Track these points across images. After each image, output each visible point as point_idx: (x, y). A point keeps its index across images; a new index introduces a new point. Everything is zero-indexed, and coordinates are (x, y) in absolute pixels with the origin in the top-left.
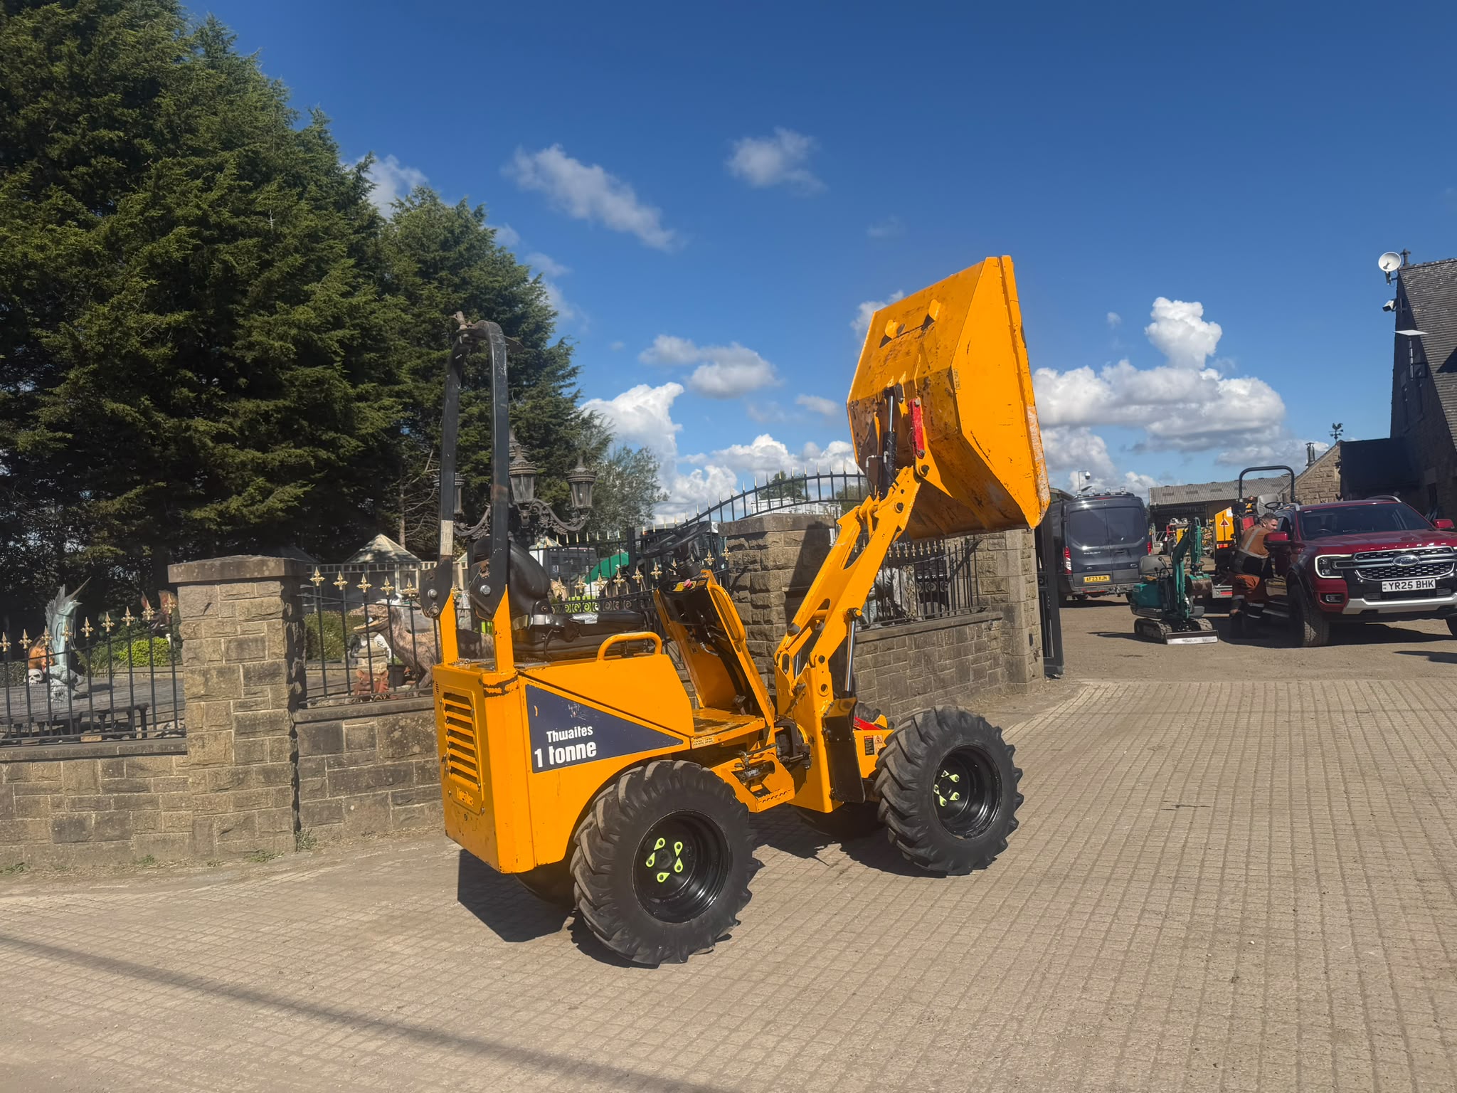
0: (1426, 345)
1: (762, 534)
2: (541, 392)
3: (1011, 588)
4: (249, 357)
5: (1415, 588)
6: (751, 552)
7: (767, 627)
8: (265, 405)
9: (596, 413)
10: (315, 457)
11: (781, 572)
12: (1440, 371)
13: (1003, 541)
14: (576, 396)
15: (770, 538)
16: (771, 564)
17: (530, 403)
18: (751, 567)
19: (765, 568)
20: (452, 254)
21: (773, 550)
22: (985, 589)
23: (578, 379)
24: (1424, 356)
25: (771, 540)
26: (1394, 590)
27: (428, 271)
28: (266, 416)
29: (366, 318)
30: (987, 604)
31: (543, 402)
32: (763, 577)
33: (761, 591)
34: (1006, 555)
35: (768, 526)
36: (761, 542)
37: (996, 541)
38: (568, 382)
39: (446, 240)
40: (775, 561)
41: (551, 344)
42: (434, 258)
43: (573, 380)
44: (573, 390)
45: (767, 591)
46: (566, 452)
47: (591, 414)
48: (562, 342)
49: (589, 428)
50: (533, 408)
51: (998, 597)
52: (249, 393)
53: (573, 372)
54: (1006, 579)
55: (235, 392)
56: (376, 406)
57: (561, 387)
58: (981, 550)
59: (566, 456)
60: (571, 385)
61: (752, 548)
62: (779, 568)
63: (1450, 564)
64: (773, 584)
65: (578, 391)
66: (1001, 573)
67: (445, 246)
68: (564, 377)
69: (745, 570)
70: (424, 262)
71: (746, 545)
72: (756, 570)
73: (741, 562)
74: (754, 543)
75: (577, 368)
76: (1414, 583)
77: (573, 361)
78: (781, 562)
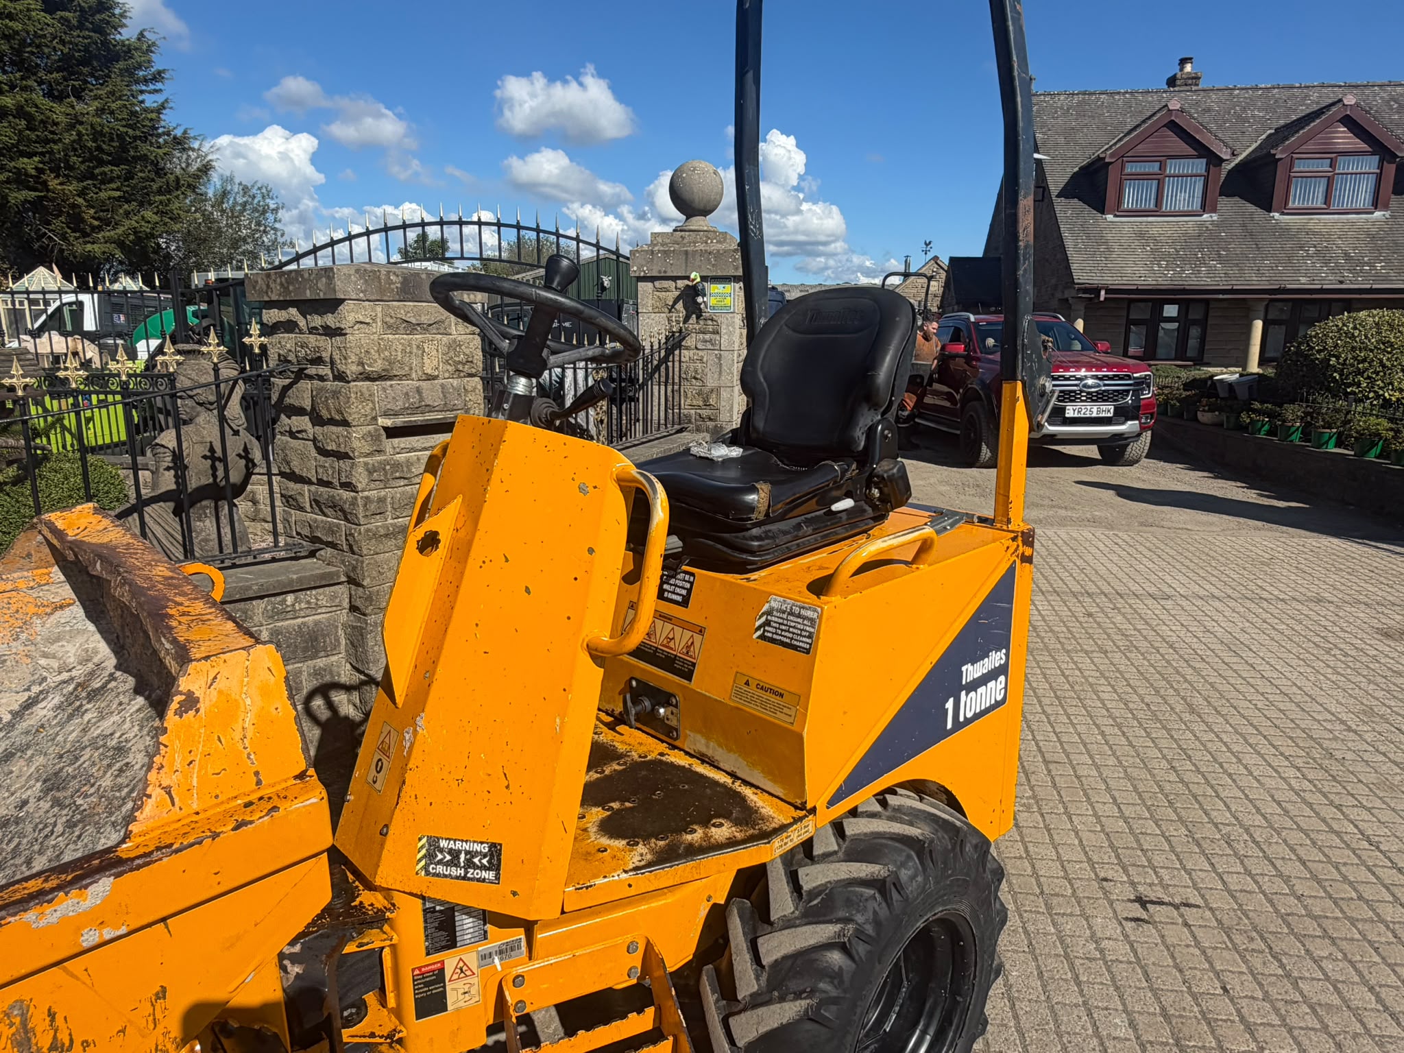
0: (1047, 168)
1: (332, 305)
2: (112, 93)
3: (723, 403)
5: (1094, 415)
6: (312, 340)
7: (346, 495)
9: (191, 133)
11: (375, 386)
12: (1058, 196)
13: (718, 338)
14: (163, 106)
15: (349, 315)
16: (352, 369)
17: (96, 104)
18: (312, 370)
19: (340, 377)
21: (355, 337)
22: (689, 402)
23: (168, 89)
24: (1044, 179)
25: (351, 318)
26: (1076, 415)
30: (690, 422)
31: (114, 106)
32: (336, 394)
33: (332, 422)
34: (720, 358)
35: (343, 287)
36: (330, 320)
37: (707, 337)
38: (151, 87)
40: (361, 364)
41: (127, 34)
43: (159, 86)
44: (160, 98)
45: (345, 423)
46: (152, 175)
47: (185, 132)
48: (141, 35)
49: (184, 149)
50: (100, 112)
51: (705, 413)
53: (158, 76)
54: (717, 390)
57: (142, 92)
58: (687, 348)
59: (153, 180)
60: (156, 91)
61: (312, 330)
62: (369, 378)
63: (1128, 391)
64: (355, 412)
65: (166, 101)
66: (711, 383)
68: (146, 81)
69: (300, 375)
71: (302, 323)
72: (322, 378)
73: (291, 357)
74: (317, 321)
75: (164, 71)
76: (1095, 410)
77: (158, 62)
78: (377, 366)
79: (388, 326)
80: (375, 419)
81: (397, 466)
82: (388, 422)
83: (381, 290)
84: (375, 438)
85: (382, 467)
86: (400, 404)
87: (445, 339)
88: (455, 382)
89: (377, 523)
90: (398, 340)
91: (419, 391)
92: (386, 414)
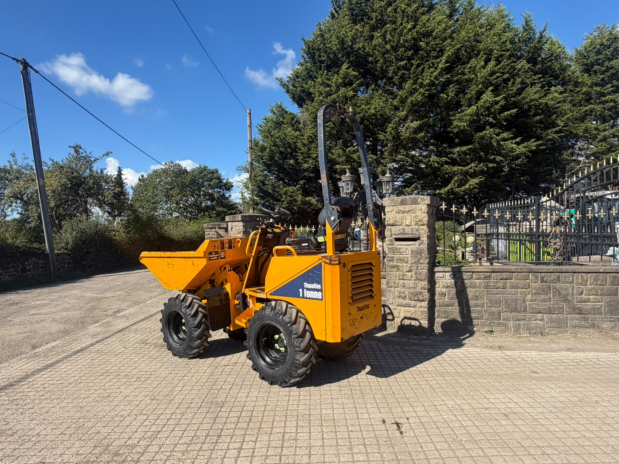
4: (456, 130)
8: (464, 148)
10: (487, 167)
20: (602, 56)
27: (588, 69)
28: (465, 153)
29: (537, 101)
39: (599, 50)
42: (591, 61)
52: (461, 144)
55: (453, 145)
56: (514, 142)
67: (599, 52)
70: (586, 65)
79: (396, 212)
80: (392, 235)
81: (396, 249)
82: (395, 237)
83: (395, 203)
84: (391, 241)
85: (392, 248)
86: (398, 232)
87: (413, 215)
88: (417, 227)
89: (391, 263)
90: (399, 216)
91: (404, 229)
92: (395, 234)
